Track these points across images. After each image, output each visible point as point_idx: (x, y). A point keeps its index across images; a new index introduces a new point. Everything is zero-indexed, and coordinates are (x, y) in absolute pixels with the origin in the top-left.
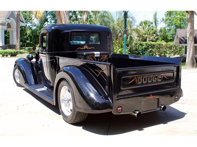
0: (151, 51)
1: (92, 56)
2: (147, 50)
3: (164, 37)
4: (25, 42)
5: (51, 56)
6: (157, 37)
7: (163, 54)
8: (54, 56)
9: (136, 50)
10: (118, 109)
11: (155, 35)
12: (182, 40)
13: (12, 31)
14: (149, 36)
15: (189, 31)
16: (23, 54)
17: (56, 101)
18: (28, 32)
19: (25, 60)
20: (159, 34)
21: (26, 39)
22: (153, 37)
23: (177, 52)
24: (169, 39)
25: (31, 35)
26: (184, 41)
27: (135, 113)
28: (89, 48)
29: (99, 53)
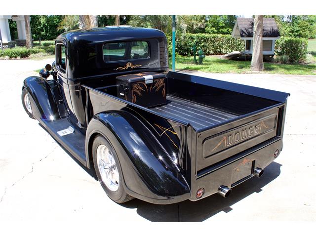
0: (203, 46)
1: (141, 83)
2: (198, 45)
3: (214, 23)
4: (39, 33)
5: (76, 85)
6: (206, 23)
7: (218, 50)
8: (81, 84)
9: (186, 45)
10: (199, 193)
11: (203, 21)
12: (243, 32)
13: (20, 21)
14: (196, 22)
15: (257, 22)
16: (37, 54)
17: (90, 161)
18: (42, 21)
19: (37, 79)
20: (208, 19)
21: (40, 30)
22: (201, 23)
23: (236, 46)
24: (221, 25)
25: (46, 24)
26: (247, 33)
27: (222, 190)
28: (135, 67)
29: (151, 77)
